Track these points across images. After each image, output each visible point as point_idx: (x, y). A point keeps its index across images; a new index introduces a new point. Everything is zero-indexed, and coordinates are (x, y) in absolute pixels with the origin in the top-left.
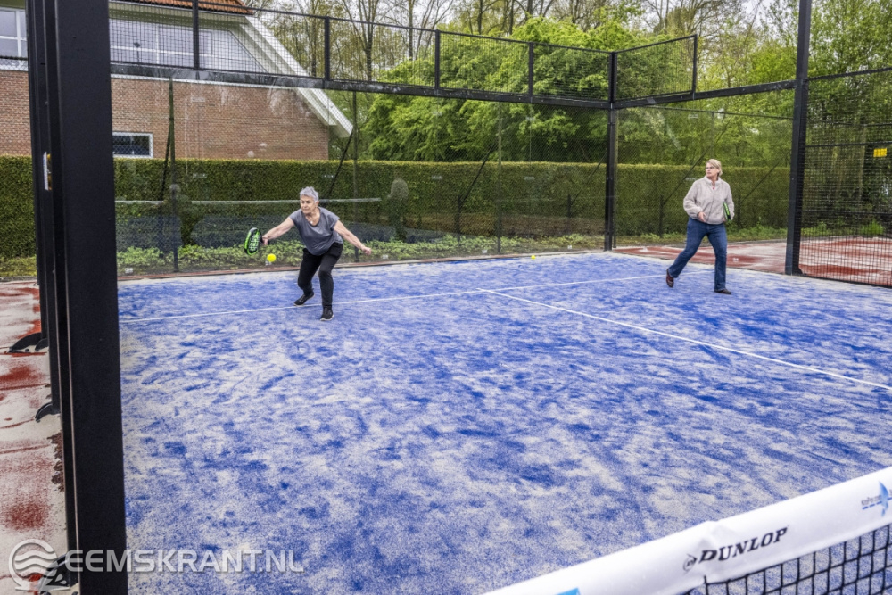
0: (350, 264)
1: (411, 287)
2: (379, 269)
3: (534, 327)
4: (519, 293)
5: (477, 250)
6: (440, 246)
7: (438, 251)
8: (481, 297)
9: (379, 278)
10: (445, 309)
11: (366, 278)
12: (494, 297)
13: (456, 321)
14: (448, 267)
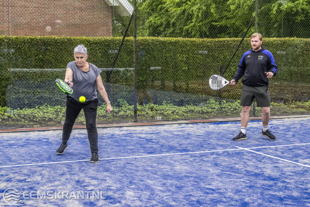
0: (130, 124)
1: (181, 145)
2: (154, 128)
3: (284, 182)
4: (271, 151)
5: (235, 113)
6: (205, 109)
7: (203, 113)
8: (239, 154)
9: (154, 136)
10: (209, 165)
11: (143, 136)
12: (250, 155)
13: (218, 175)
14: (212, 127)
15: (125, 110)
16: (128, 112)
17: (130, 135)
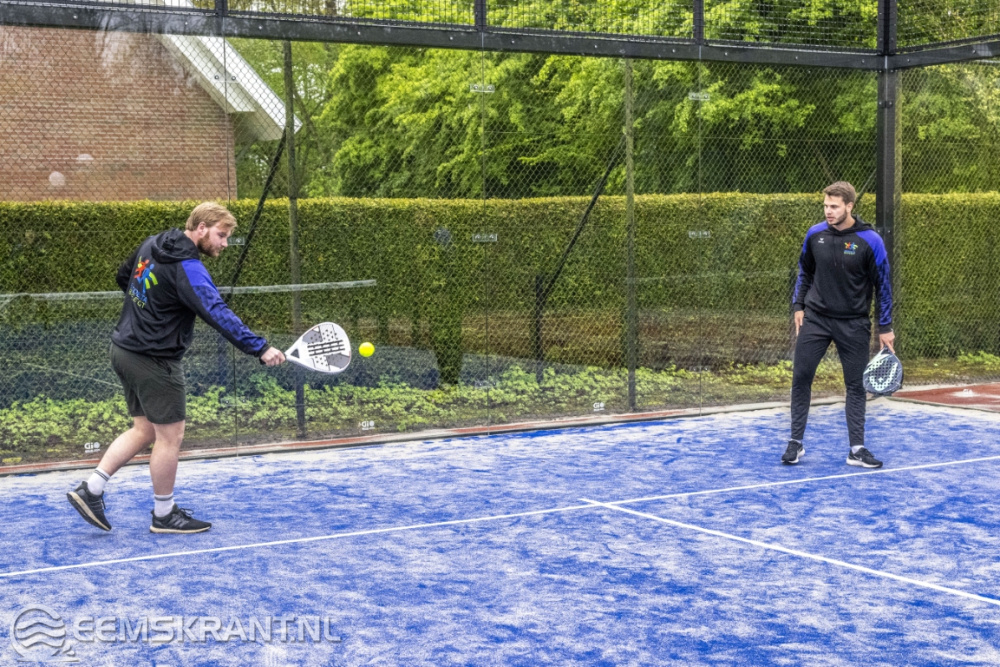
0: (286, 443)
1: (426, 499)
2: (353, 454)
3: (712, 596)
4: (678, 509)
5: (581, 401)
6: (496, 393)
7: (493, 405)
8: (589, 518)
9: (353, 478)
10: (505, 555)
11: (322, 478)
12: (618, 522)
13: (530, 586)
14: (516, 444)
15: (273, 405)
16: (282, 410)
17: (283, 476)
